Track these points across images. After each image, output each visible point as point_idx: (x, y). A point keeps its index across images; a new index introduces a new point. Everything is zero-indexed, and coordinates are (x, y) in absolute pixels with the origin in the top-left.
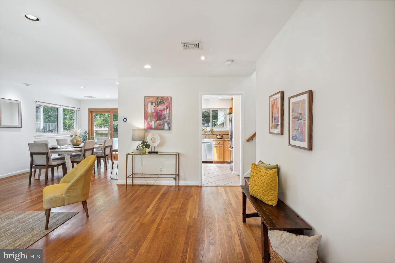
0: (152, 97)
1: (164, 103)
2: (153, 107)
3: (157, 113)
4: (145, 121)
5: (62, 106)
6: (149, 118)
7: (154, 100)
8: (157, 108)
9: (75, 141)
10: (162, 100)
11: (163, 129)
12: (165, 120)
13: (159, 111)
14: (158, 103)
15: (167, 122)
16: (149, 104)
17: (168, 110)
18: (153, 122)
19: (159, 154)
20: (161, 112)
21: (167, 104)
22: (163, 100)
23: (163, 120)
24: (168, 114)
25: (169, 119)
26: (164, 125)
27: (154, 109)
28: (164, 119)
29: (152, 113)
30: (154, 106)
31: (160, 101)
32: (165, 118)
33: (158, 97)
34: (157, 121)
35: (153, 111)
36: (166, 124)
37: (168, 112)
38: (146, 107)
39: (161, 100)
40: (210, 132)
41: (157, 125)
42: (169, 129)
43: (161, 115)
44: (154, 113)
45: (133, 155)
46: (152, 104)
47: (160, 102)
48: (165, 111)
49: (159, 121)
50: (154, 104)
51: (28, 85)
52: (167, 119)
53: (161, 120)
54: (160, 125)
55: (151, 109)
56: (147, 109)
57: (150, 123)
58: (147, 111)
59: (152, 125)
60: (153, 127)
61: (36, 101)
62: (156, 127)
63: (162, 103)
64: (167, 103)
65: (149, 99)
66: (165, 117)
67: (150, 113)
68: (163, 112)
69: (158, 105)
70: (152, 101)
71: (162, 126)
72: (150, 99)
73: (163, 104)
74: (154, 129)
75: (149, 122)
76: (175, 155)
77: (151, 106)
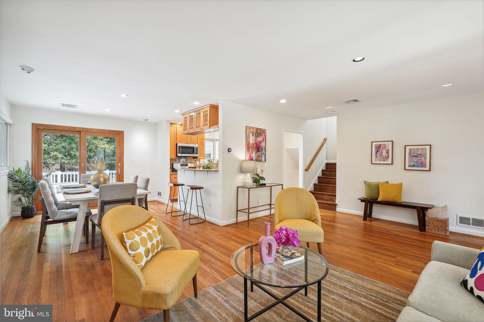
0: (253, 128)
1: (262, 136)
2: (254, 138)
3: (257, 144)
4: (248, 152)
6: (251, 149)
7: (255, 131)
10: (260, 132)
11: (261, 161)
14: (257, 134)
15: (263, 154)
16: (251, 135)
17: (264, 142)
18: (254, 153)
20: (259, 144)
21: (264, 137)
24: (264, 146)
25: (265, 151)
26: (262, 156)
27: (255, 140)
28: (262, 151)
29: (253, 144)
33: (257, 128)
34: (257, 152)
35: (254, 142)
38: (247, 137)
41: (257, 157)
42: (265, 160)
43: (260, 147)
44: (254, 144)
46: (253, 135)
47: (259, 134)
49: (258, 153)
50: (254, 135)
53: (260, 152)
54: (259, 156)
55: (252, 140)
56: (249, 139)
57: (251, 154)
58: (249, 142)
59: (253, 156)
60: (254, 159)
62: (256, 159)
64: (264, 135)
65: (250, 129)
66: (262, 149)
67: (252, 144)
68: (261, 144)
69: (258, 136)
70: (253, 132)
72: (252, 130)
73: (261, 136)
75: (250, 153)
76: (270, 186)
77: (252, 137)
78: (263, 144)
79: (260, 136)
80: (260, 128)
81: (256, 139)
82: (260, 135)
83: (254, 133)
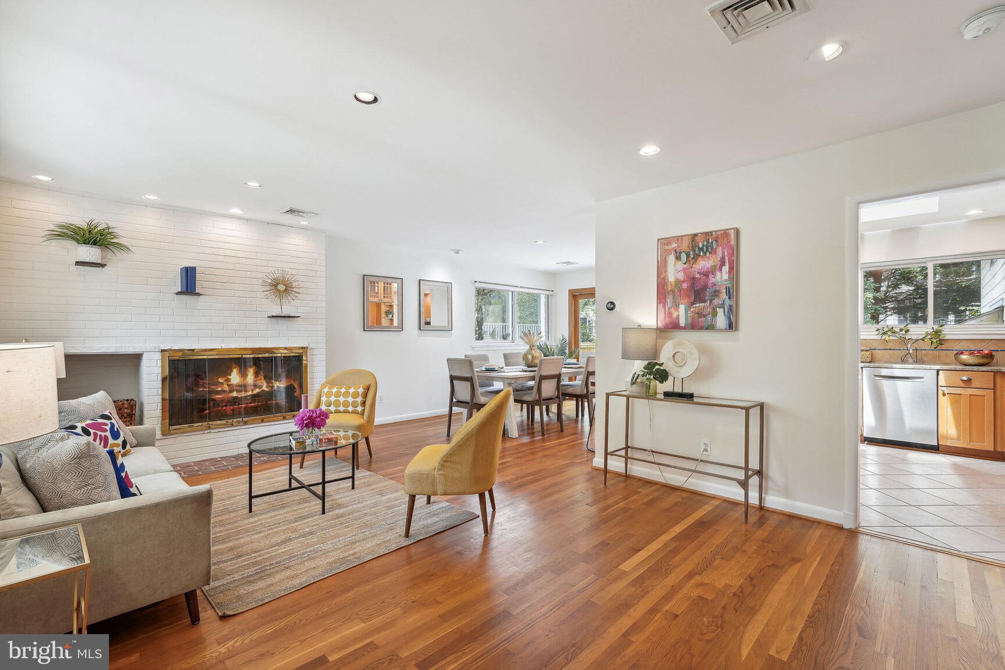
0: (679, 239)
1: (713, 251)
2: (680, 265)
3: (693, 280)
4: (661, 306)
5: (520, 287)
6: (671, 297)
7: (685, 245)
8: (694, 266)
9: (530, 357)
10: (708, 242)
11: (711, 327)
12: (716, 301)
13: (698, 276)
14: (694, 251)
15: (722, 306)
16: (671, 258)
17: (726, 268)
18: (682, 308)
19: (695, 400)
20: (704, 277)
21: (723, 253)
22: (712, 243)
23: (711, 302)
24: (726, 280)
25: (730, 298)
26: (715, 314)
27: (684, 270)
28: (713, 297)
29: (679, 282)
30: (685, 264)
31: (701, 245)
32: (716, 293)
33: (696, 235)
34: (693, 304)
35: (681, 276)
36: (720, 311)
37: (726, 276)
38: (662, 267)
39: (705, 243)
40: (923, 339)
41: (693, 318)
42: (732, 326)
43: (705, 287)
44: (684, 281)
45: (628, 397)
46: (678, 258)
47: (701, 249)
48: (718, 274)
49: (697, 305)
50: (684, 256)
51: (457, 252)
52: (724, 296)
53: (705, 301)
54: (700, 314)
55: (675, 271)
56: (666, 272)
57: (672, 310)
58: (664, 279)
59: (678, 316)
60: (682, 324)
61: (476, 282)
62: (690, 321)
63: (707, 250)
64: (723, 249)
65: (669, 243)
66: (716, 291)
67: (673, 283)
68: (711, 276)
69: (696, 257)
70: (678, 250)
71: (709, 317)
72: (674, 245)
73: (710, 253)
74: (685, 328)
75: (669, 308)
76: (742, 408)
77: (675, 264)
78: (722, 277)
79: (708, 254)
80: (703, 231)
81: (692, 267)
82: (705, 254)
83: (680, 253)
